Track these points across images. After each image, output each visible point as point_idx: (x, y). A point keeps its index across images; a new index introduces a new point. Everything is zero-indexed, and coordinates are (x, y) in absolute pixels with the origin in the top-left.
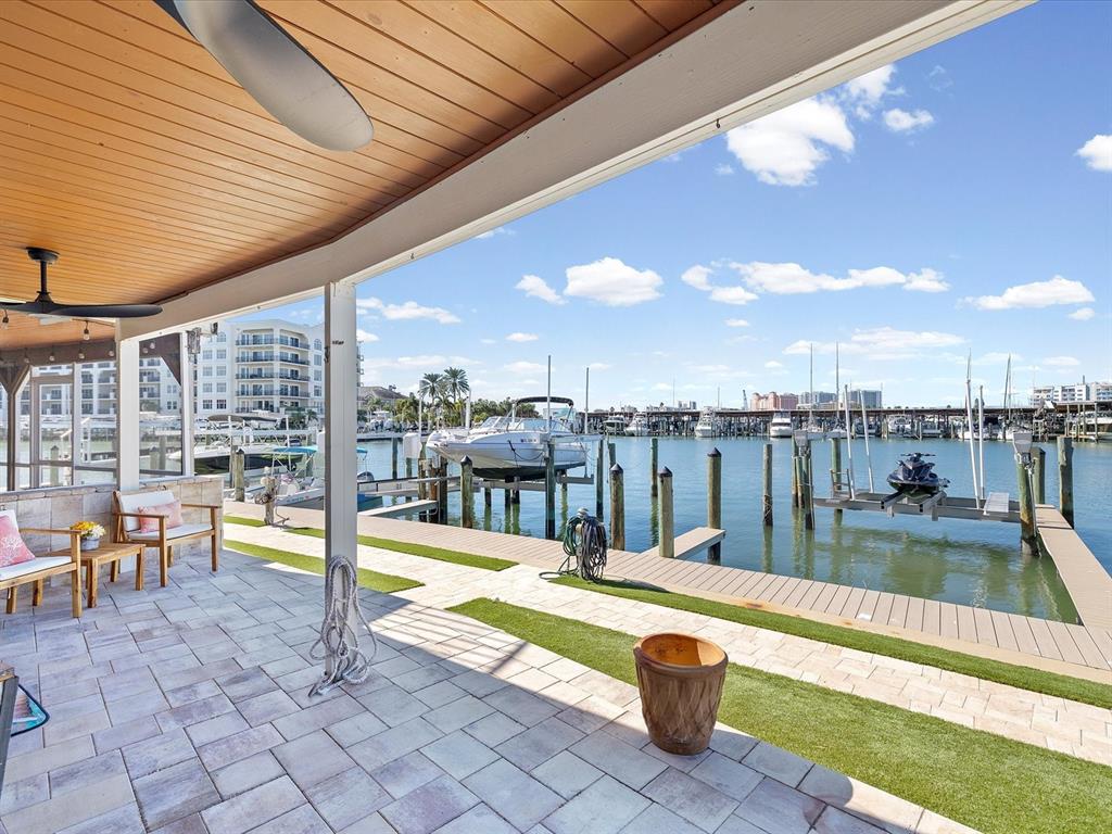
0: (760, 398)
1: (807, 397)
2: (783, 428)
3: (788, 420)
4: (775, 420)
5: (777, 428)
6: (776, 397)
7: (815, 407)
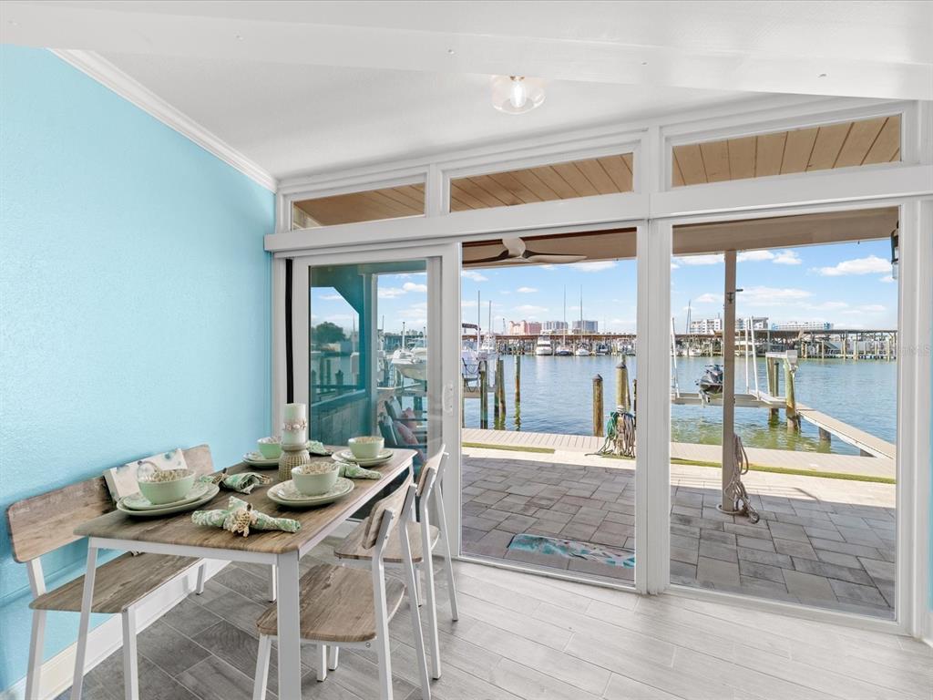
0: (514, 325)
1: (549, 325)
2: (546, 348)
3: (548, 343)
4: (540, 342)
5: (542, 348)
6: (526, 325)
7: (554, 332)
